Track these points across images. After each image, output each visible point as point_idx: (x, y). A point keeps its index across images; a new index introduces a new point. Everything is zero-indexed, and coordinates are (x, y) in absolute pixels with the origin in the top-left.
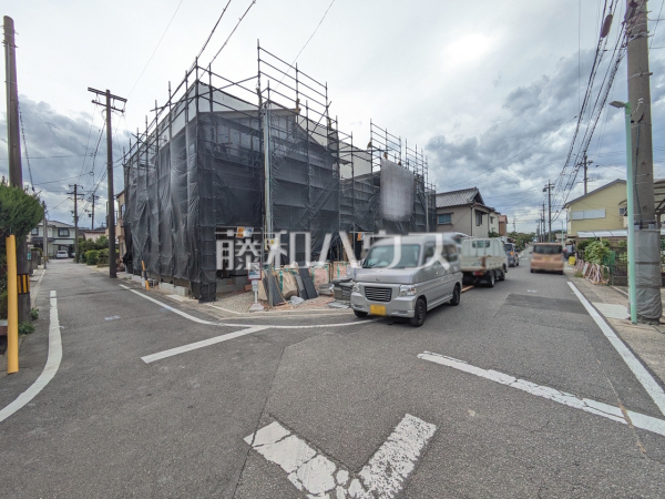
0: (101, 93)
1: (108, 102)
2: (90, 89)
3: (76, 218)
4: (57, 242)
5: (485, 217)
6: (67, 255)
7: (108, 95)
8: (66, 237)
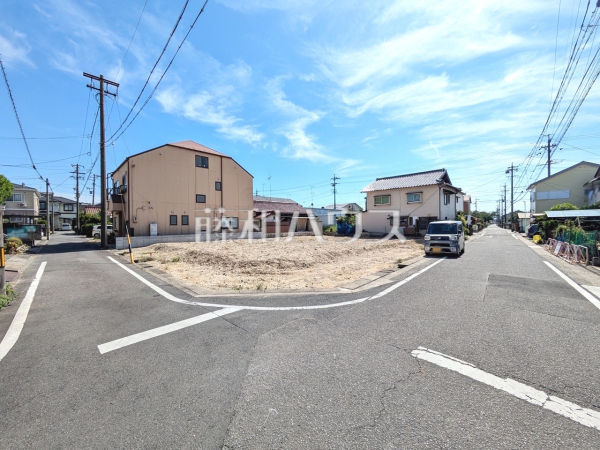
0: (96, 78)
1: (101, 86)
2: (85, 75)
3: (78, 195)
4: (63, 216)
5: (452, 197)
6: (70, 227)
7: (101, 79)
8: (70, 212)
